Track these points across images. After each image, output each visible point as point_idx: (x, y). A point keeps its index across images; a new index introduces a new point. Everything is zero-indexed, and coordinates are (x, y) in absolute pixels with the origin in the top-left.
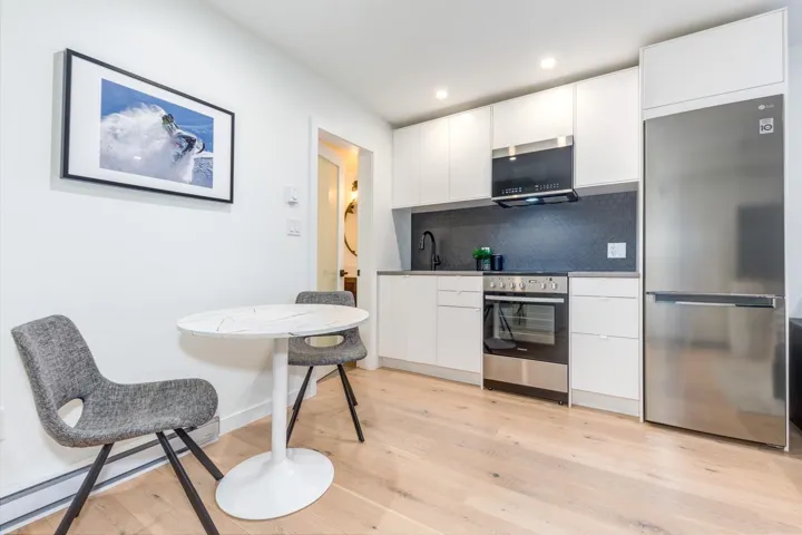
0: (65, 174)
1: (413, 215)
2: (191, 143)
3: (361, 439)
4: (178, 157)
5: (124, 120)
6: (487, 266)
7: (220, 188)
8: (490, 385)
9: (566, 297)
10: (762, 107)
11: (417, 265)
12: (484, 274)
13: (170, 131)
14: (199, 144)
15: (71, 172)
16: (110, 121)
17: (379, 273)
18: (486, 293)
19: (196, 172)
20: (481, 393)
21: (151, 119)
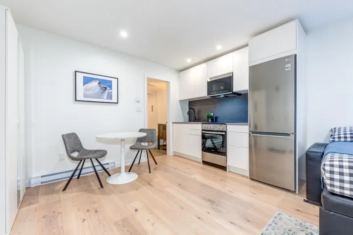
0: (76, 100)
1: (189, 102)
2: (106, 88)
3: (150, 172)
4: (102, 92)
5: (89, 85)
6: (210, 121)
7: (114, 100)
8: (205, 163)
9: (226, 132)
10: (287, 60)
11: (190, 120)
12: (202, 124)
13: (100, 86)
14: (108, 88)
15: (77, 99)
16: (85, 85)
17: (173, 123)
18: (203, 130)
19: (108, 96)
20: (202, 165)
21: (95, 84)
